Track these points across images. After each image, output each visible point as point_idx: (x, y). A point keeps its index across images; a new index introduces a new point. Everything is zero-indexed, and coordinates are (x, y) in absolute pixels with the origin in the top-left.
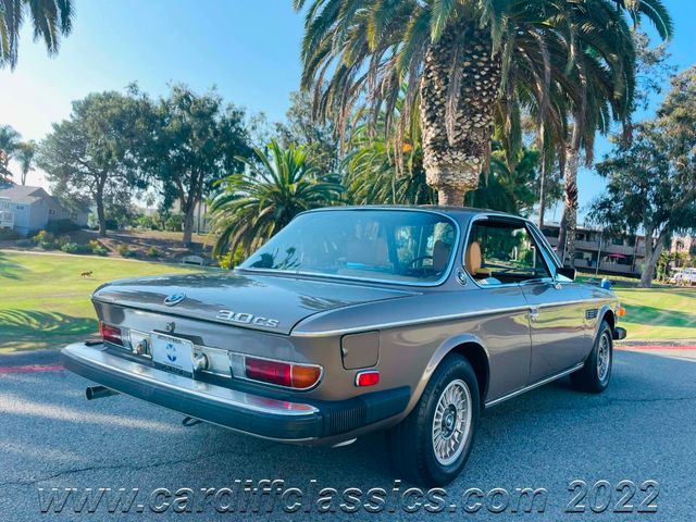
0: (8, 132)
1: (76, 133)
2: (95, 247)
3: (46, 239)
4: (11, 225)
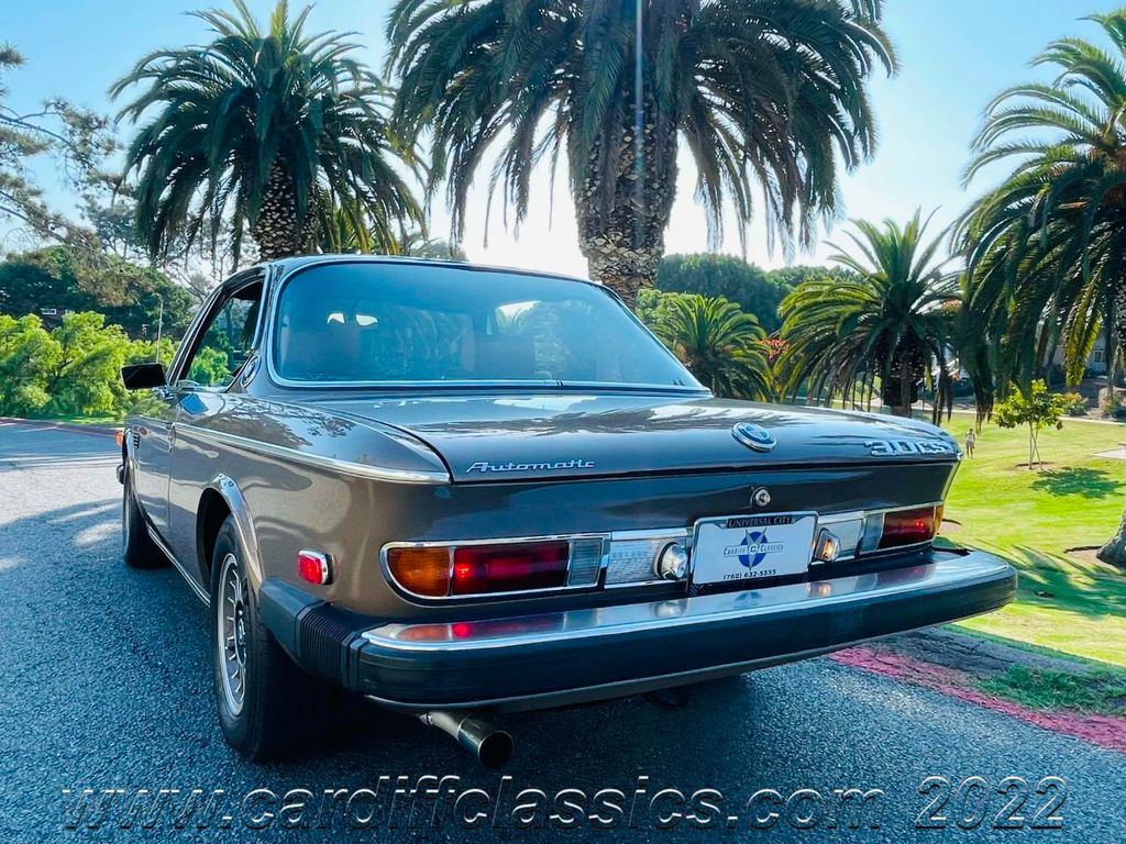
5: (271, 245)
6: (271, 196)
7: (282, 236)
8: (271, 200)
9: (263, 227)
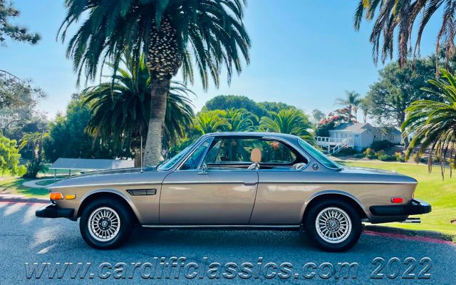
0: (353, 95)
1: (383, 88)
2: (398, 156)
3: (371, 153)
4: (352, 146)
5: (162, 70)
6: (166, 40)
7: (169, 65)
8: (166, 42)
9: (160, 58)
